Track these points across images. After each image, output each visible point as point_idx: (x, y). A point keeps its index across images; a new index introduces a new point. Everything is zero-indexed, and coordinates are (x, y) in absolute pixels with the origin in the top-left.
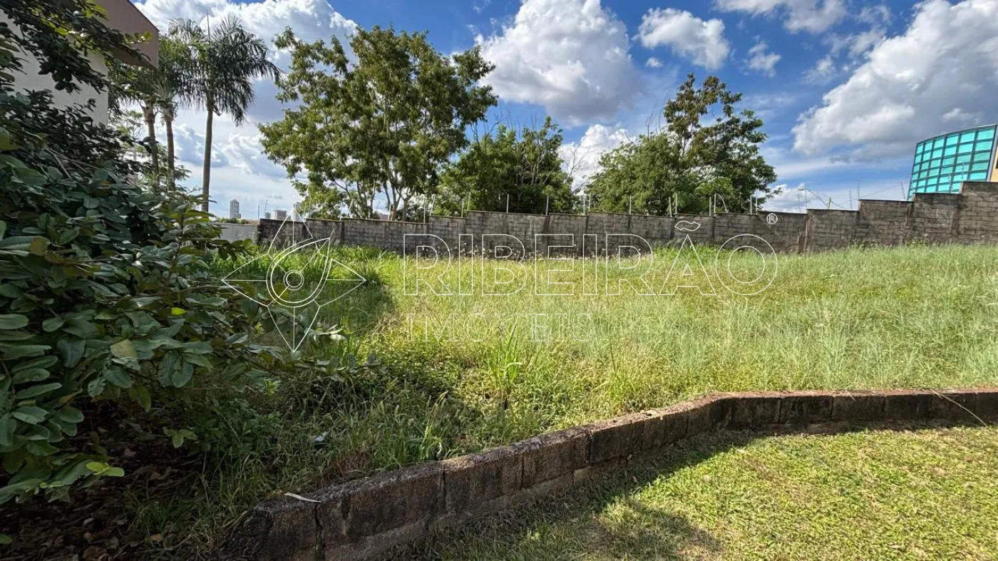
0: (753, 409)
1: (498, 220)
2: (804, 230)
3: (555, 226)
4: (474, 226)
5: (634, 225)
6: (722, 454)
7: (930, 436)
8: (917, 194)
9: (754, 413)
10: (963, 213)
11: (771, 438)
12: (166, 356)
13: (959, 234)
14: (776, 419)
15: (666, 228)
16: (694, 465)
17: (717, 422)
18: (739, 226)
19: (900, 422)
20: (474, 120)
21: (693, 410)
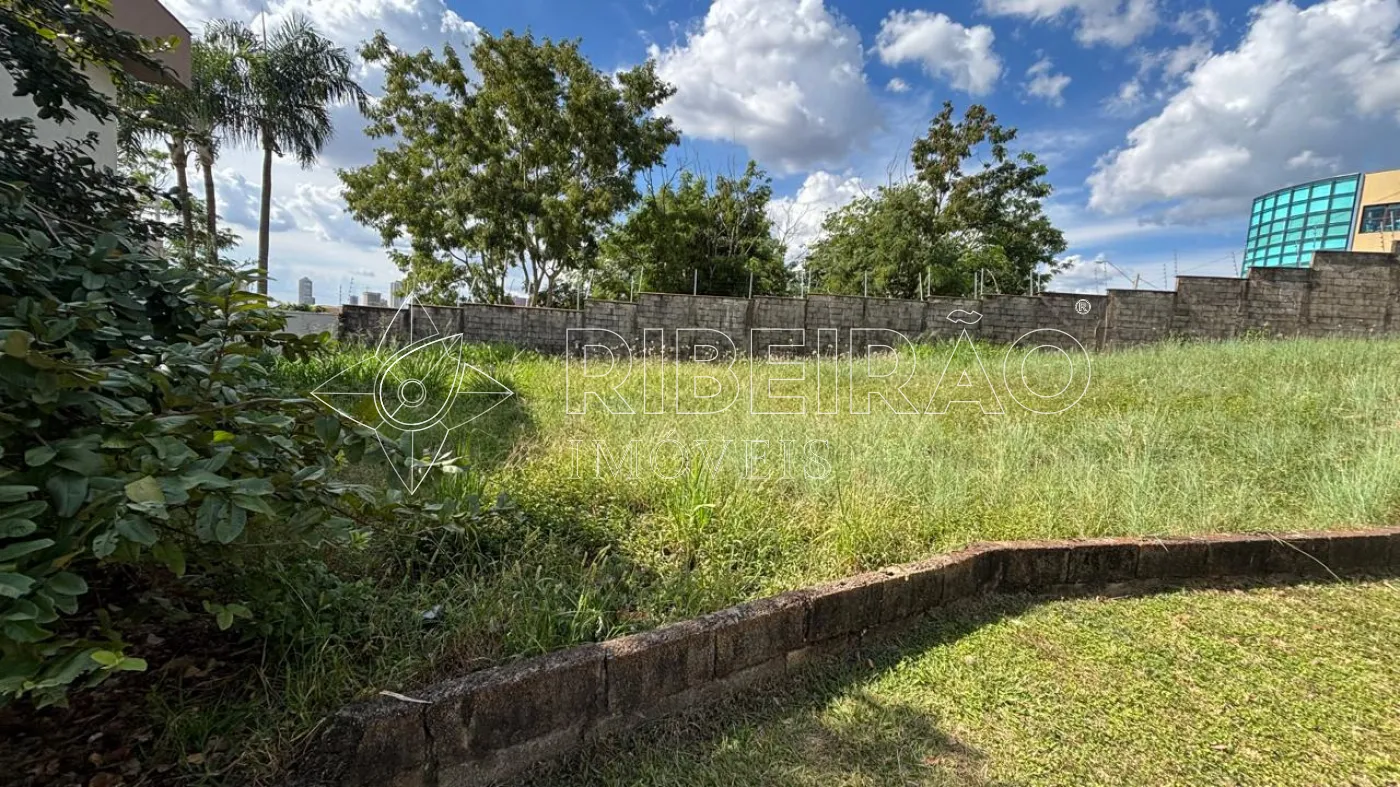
0: (1031, 563)
1: (681, 305)
2: (1103, 317)
3: (762, 313)
4: (648, 315)
5: (872, 312)
6: (990, 626)
7: (1268, 596)
8: (1254, 269)
9: (1033, 569)
10: (1315, 293)
11: (1056, 604)
12: (207, 499)
13: (1311, 324)
14: (1063, 577)
15: (915, 316)
16: (952, 642)
17: (982, 583)
18: (1016, 313)
19: (1228, 579)
20: (648, 165)
21: (951, 566)
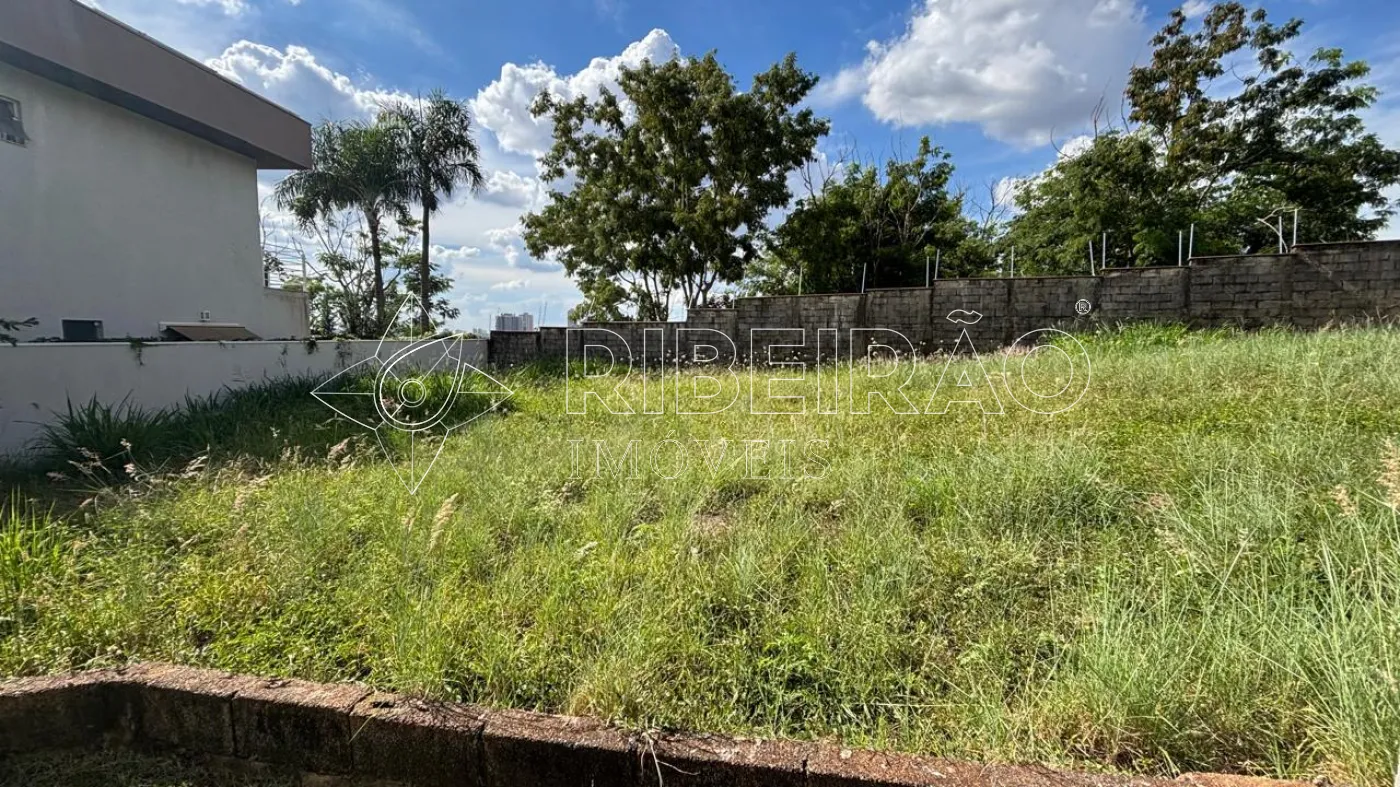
1: (784, 307)
3: (877, 309)
4: (750, 320)
5: (1020, 297)
